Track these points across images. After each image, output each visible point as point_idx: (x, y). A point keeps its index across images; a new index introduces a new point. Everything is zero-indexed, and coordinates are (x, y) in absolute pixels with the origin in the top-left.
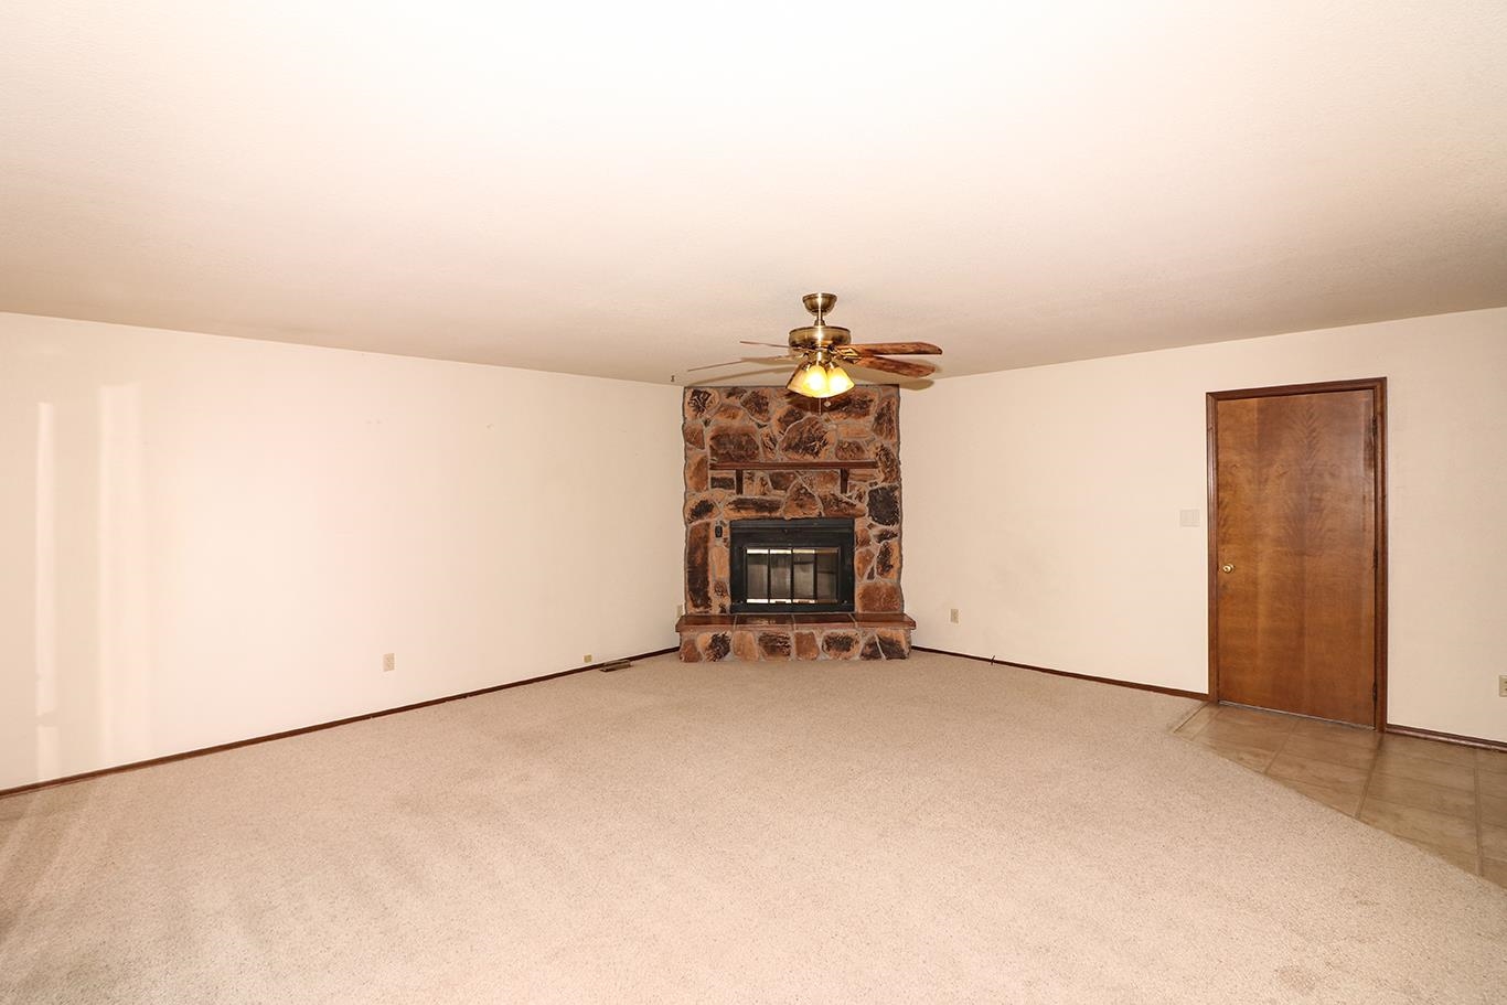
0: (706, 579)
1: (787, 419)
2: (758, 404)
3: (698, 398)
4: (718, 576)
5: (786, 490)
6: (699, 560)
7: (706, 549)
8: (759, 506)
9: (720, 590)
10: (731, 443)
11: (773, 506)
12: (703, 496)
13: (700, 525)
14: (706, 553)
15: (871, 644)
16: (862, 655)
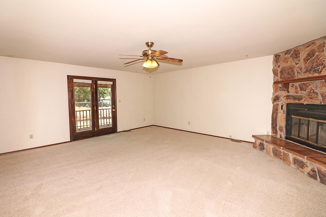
0: (276, 124)
1: (307, 58)
2: (296, 55)
3: (277, 58)
4: (280, 124)
5: (305, 91)
6: (275, 117)
7: (277, 113)
8: (295, 98)
9: (281, 130)
10: (286, 73)
11: (300, 98)
12: (277, 94)
13: (276, 104)
14: (277, 115)
15: (313, 170)
16: (308, 173)
